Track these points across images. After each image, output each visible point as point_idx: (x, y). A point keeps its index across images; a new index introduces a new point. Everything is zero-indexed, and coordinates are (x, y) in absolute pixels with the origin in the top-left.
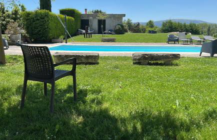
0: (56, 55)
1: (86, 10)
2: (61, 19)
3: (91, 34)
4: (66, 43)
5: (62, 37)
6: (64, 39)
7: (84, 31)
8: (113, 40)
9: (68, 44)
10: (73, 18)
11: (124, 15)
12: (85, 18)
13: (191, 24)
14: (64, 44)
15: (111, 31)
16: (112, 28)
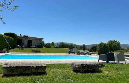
0: (5, 66)
1: (20, 35)
2: (6, 38)
3: (24, 47)
4: (8, 53)
5: (5, 49)
6: (6, 50)
7: (19, 46)
8: (39, 52)
9: (10, 54)
10: (13, 38)
11: (43, 39)
12: (20, 39)
13: (71, 45)
14: (6, 53)
15: (35, 46)
16: (36, 45)
